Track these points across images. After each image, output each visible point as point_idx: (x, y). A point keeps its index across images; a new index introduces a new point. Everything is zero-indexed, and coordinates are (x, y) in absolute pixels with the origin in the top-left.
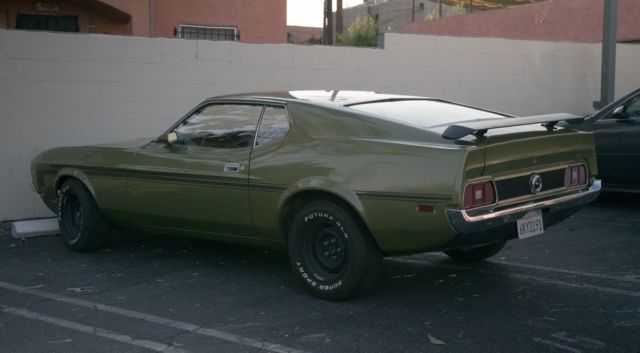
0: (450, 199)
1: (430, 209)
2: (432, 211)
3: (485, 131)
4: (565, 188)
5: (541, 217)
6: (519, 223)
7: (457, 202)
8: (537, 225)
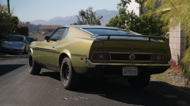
4: (151, 61)
5: (137, 70)
6: (124, 70)
7: (88, 57)
8: (134, 72)
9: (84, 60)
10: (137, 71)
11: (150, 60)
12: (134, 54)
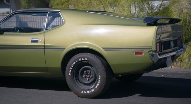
0: (151, 48)
1: (141, 53)
2: (142, 54)
3: (158, 20)
9: (143, 54)
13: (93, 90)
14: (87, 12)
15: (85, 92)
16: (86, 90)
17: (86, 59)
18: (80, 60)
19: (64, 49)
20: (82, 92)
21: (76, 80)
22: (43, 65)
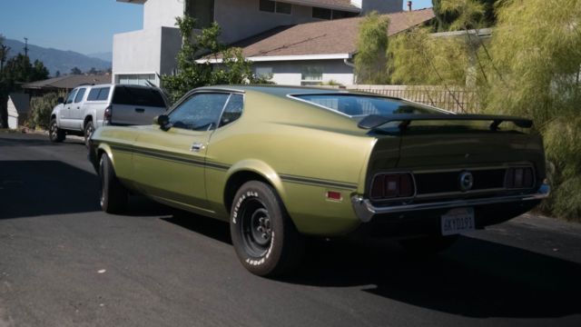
1: (338, 196)
2: (339, 198)
4: (504, 189)
5: (472, 216)
6: (444, 219)
7: (361, 190)
8: (467, 223)
9: (341, 199)
10: (473, 219)
11: (502, 186)
12: (471, 172)
13: (263, 261)
14: (288, 96)
15: (251, 262)
16: (255, 259)
17: (256, 195)
18: (249, 194)
19: (228, 168)
20: (248, 261)
21: (246, 234)
22: (201, 195)
